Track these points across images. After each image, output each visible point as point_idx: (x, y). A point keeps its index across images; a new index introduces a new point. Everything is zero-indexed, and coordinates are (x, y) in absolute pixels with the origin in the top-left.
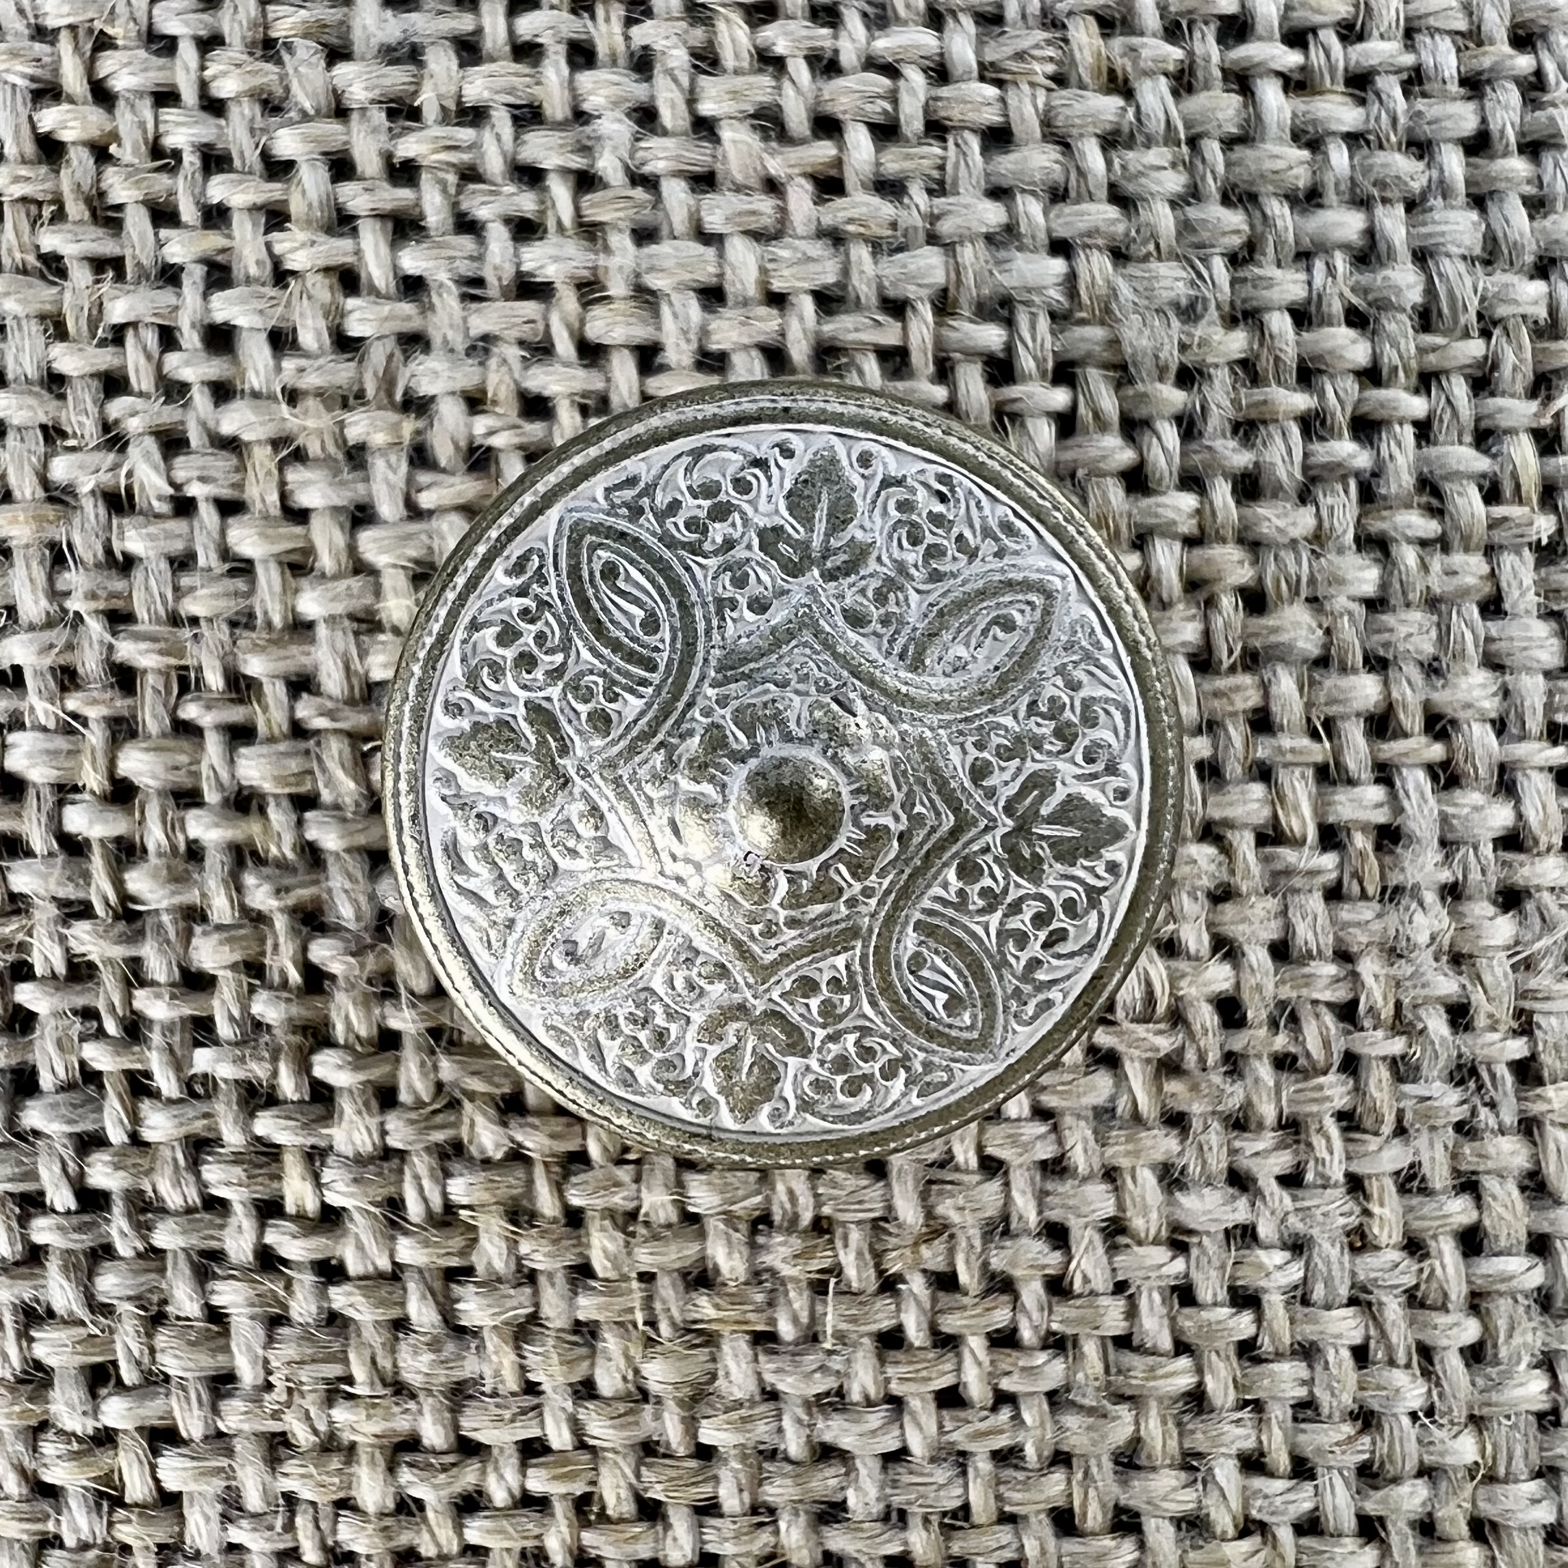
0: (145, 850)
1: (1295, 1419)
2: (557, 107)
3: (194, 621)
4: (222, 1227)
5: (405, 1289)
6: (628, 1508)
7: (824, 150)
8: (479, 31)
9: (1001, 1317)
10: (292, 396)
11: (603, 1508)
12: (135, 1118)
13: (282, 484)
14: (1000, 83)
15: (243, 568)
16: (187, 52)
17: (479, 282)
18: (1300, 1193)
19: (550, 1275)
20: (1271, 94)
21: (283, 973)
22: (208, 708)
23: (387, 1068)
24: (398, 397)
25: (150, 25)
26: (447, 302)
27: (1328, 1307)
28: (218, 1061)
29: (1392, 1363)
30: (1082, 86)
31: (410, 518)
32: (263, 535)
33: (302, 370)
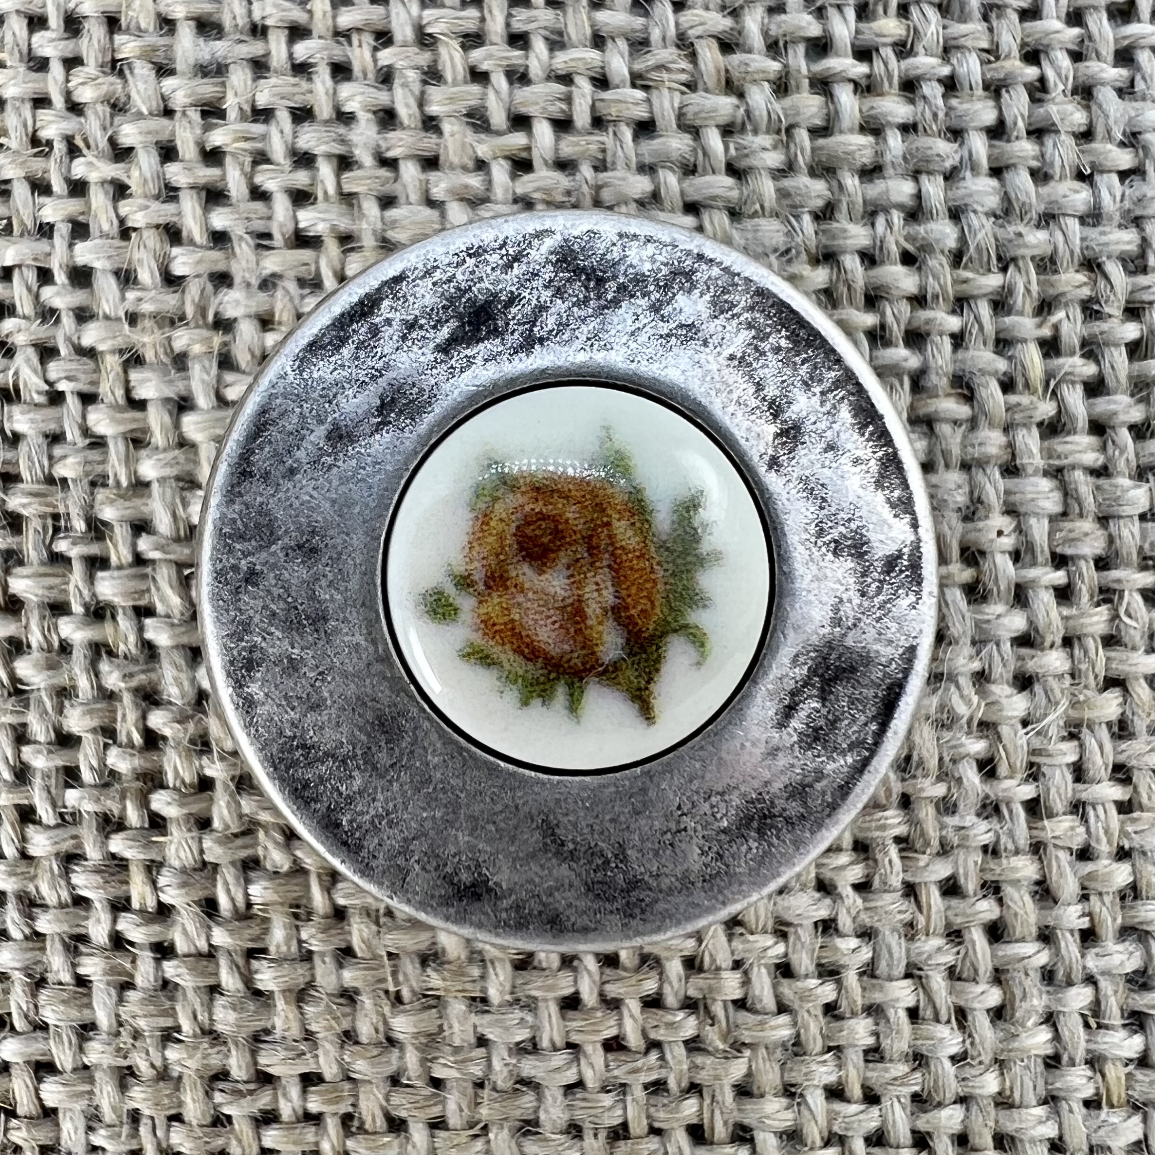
0: (29, 646)
1: (867, 1061)
2: (324, 110)
3: (64, 481)
4: (87, 918)
5: (218, 965)
6: (381, 1123)
7: (518, 139)
8: (267, 55)
9: (650, 986)
10: (133, 319)
11: (362, 1123)
12: (24, 839)
13: (127, 382)
14: (646, 88)
15: (98, 443)
16: (56, 69)
17: (268, 236)
18: (871, 896)
19: (322, 954)
20: (845, 96)
21: (129, 735)
22: (74, 544)
23: (204, 805)
24: (210, 318)
25: (30, 50)
26: (244, 249)
27: (890, 979)
28: (83, 798)
29: (938, 1021)
30: (706, 90)
31: (219, 407)
32: (113, 419)
33: (140, 300)
